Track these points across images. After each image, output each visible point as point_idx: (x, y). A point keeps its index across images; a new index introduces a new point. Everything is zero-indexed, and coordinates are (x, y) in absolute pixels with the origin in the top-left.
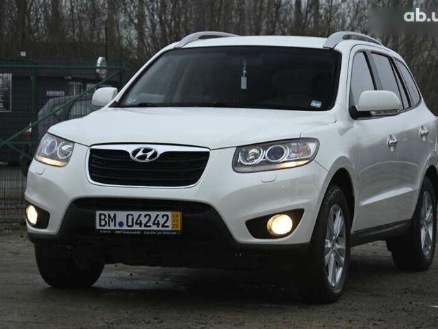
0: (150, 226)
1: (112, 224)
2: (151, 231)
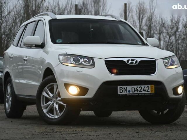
0: (142, 92)
1: (125, 91)
2: (142, 93)
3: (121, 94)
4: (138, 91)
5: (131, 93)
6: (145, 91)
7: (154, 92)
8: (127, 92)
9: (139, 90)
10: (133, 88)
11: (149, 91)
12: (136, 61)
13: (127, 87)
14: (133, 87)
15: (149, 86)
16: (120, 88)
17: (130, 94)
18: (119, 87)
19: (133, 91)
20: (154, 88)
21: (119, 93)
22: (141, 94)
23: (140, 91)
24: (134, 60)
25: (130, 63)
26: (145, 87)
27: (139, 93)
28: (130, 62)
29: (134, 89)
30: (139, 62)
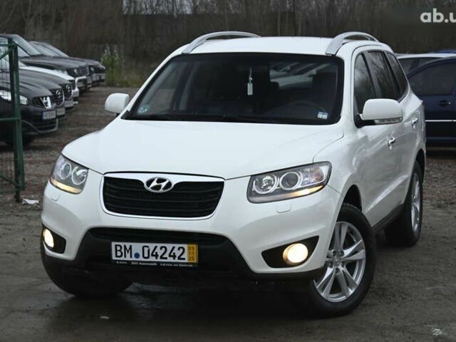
2: (167, 263)
3: (119, 261)
5: (141, 259)
6: (174, 256)
8: (131, 257)
9: (160, 254)
10: (146, 249)
11: (184, 259)
13: (131, 246)
14: (146, 246)
15: (185, 246)
17: (139, 262)
18: (113, 244)
19: (146, 255)
20: (195, 251)
21: (114, 258)
22: (164, 265)
24: (164, 180)
26: (174, 248)
27: (159, 260)
29: (149, 251)
30: (175, 185)
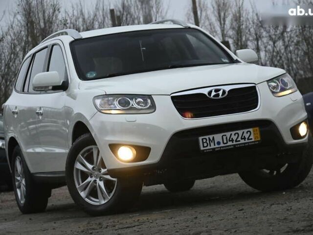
0: (239, 141)
1: (212, 144)
2: (240, 144)
3: (206, 150)
4: (232, 140)
5: (222, 145)
6: (245, 138)
7: (259, 139)
8: (215, 145)
9: (235, 139)
10: (224, 137)
11: (251, 139)
12: (224, 92)
13: (213, 137)
14: (224, 135)
15: (251, 130)
16: (203, 139)
17: (221, 147)
18: (200, 138)
19: (225, 142)
20: (258, 132)
21: (202, 148)
22: (238, 146)
23: (236, 141)
24: (219, 90)
25: (214, 96)
26: (243, 132)
27: (235, 143)
28: (213, 93)
29: (227, 138)
30: (228, 92)
